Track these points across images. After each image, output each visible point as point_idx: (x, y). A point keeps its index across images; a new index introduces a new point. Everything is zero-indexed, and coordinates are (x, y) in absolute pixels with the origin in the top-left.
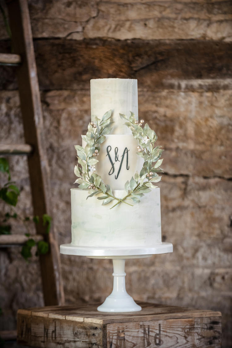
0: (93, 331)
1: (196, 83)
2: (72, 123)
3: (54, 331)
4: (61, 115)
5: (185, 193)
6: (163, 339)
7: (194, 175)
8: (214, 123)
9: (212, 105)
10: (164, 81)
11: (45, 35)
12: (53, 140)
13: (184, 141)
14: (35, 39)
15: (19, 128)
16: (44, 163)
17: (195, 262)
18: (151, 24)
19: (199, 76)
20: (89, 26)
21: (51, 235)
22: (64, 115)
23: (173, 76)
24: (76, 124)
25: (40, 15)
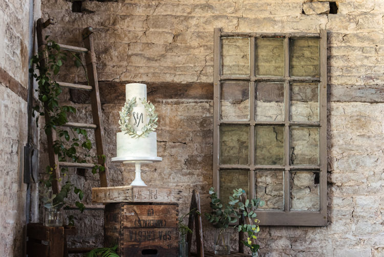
0: (127, 191)
1: (170, 100)
2: (114, 118)
3: (109, 194)
4: (109, 114)
5: (165, 149)
6: (158, 196)
7: (169, 141)
8: (178, 118)
9: (177, 110)
10: (156, 99)
11: (103, 79)
12: (106, 126)
13: (164, 126)
14: (99, 81)
15: (91, 120)
16: (102, 132)
17: (169, 180)
18: (150, 75)
19: (171, 98)
20: (123, 76)
21: (105, 164)
22: (111, 114)
23: (159, 97)
24: (116, 118)
25: (101, 71)
